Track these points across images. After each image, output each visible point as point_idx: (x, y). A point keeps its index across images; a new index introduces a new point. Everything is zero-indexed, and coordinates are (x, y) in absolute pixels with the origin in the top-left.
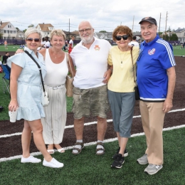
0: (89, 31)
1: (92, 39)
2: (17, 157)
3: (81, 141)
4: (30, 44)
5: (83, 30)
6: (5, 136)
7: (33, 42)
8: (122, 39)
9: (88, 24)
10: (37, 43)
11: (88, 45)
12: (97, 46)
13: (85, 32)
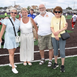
0: (44, 9)
1: (45, 13)
2: (7, 65)
3: (44, 59)
4: (12, 15)
5: (41, 8)
6: (6, 55)
7: (14, 14)
8: (58, 13)
9: (43, 5)
10: (15, 14)
11: (43, 15)
12: (47, 16)
13: (42, 9)
